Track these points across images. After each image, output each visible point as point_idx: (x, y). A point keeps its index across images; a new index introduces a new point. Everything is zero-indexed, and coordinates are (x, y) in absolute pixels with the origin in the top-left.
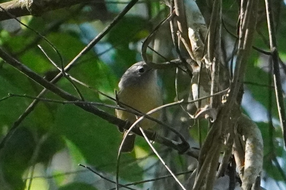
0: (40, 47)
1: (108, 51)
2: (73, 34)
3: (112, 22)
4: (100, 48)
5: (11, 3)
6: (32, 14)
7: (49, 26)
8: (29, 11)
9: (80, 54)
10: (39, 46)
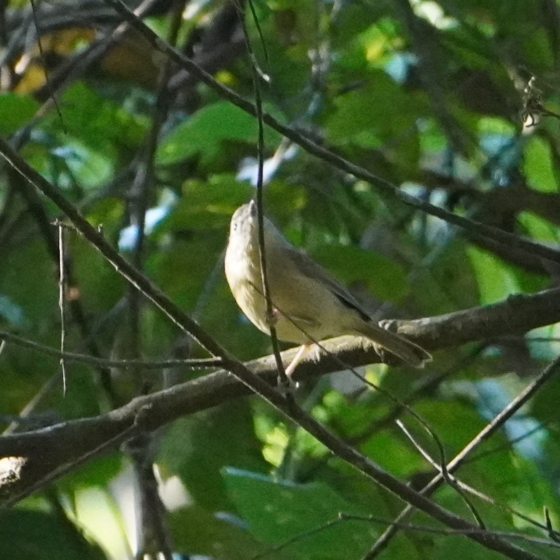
0: (401, 425)
1: (531, 433)
2: (464, 401)
3: (540, 377)
4: (517, 428)
5: (344, 340)
6: (386, 362)
7: (417, 385)
8: (379, 354)
9: (478, 438)
10: (399, 422)
